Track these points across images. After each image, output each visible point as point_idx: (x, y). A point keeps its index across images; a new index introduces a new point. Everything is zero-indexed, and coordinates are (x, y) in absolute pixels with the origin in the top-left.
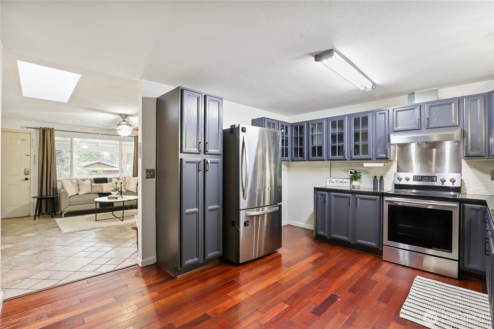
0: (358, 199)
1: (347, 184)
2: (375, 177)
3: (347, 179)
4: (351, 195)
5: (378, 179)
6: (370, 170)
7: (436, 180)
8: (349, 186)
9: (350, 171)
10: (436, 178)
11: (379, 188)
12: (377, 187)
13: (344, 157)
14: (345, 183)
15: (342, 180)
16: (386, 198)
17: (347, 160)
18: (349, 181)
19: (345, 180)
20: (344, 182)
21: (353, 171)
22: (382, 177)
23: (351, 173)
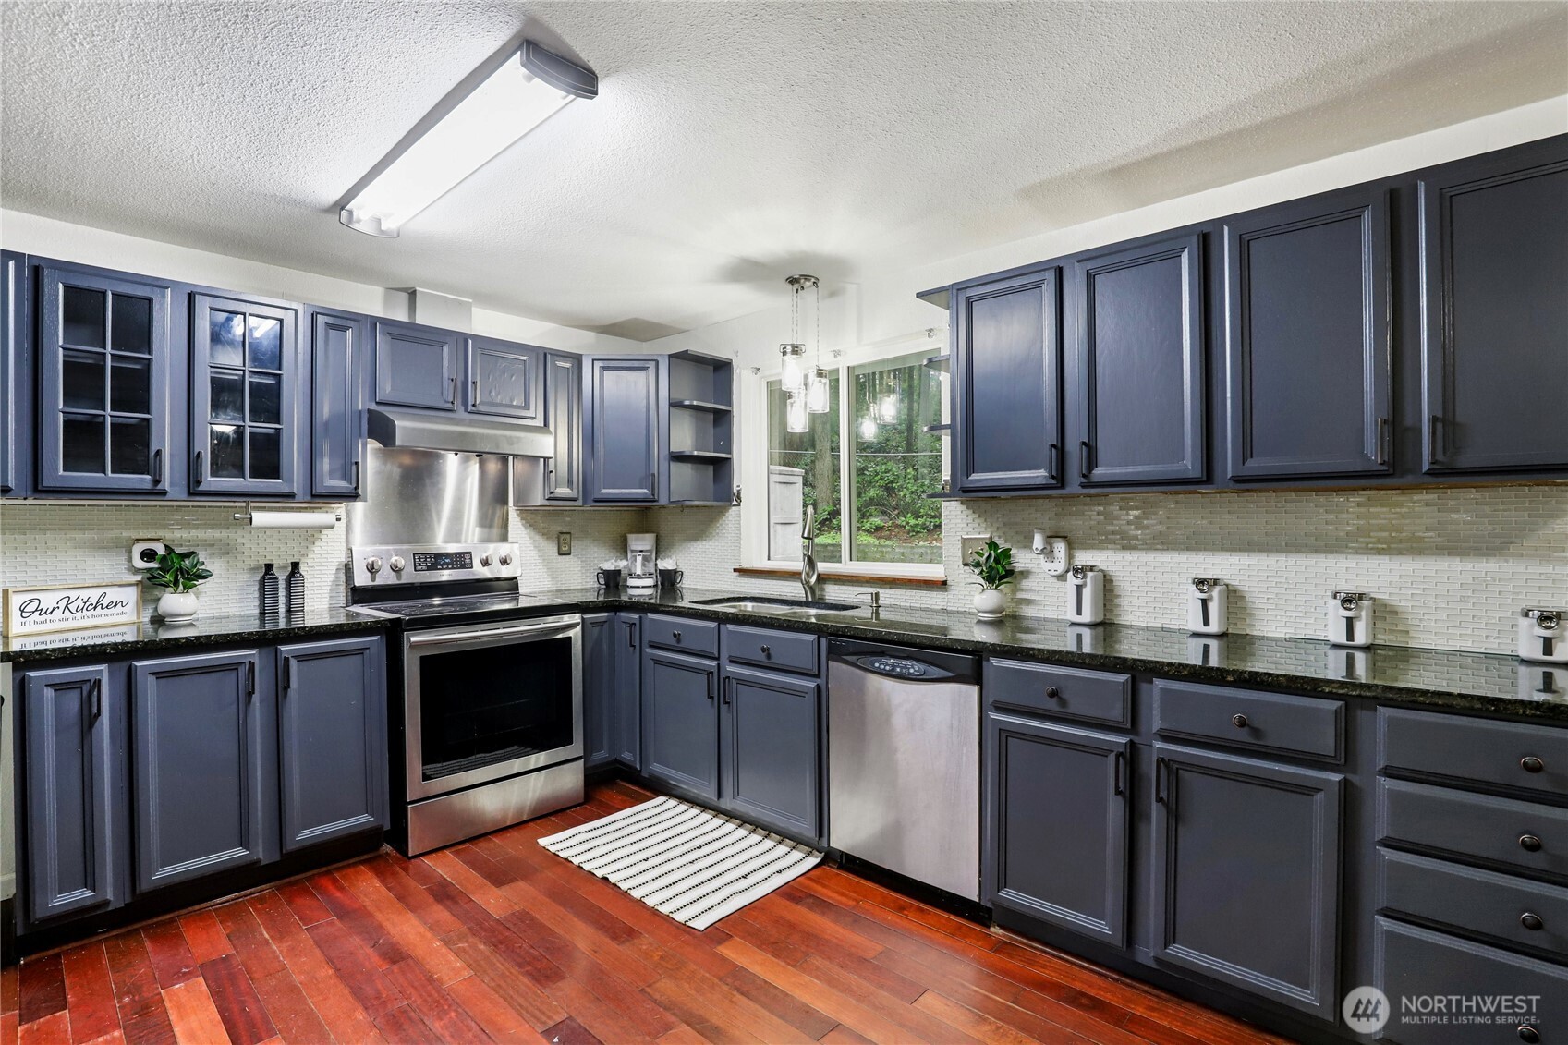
0: (293, 663)
1: (123, 613)
2: (269, 567)
3: (120, 586)
4: (253, 651)
5: (282, 576)
6: (240, 541)
7: (472, 563)
8: (134, 618)
9: (138, 549)
10: (471, 559)
11: (282, 609)
12: (276, 604)
13: (157, 482)
14: (113, 610)
15: (94, 595)
16: (413, 635)
17: (167, 497)
18: (131, 595)
19: (113, 595)
20: (105, 603)
21: (161, 551)
22: (295, 565)
23: (148, 555)
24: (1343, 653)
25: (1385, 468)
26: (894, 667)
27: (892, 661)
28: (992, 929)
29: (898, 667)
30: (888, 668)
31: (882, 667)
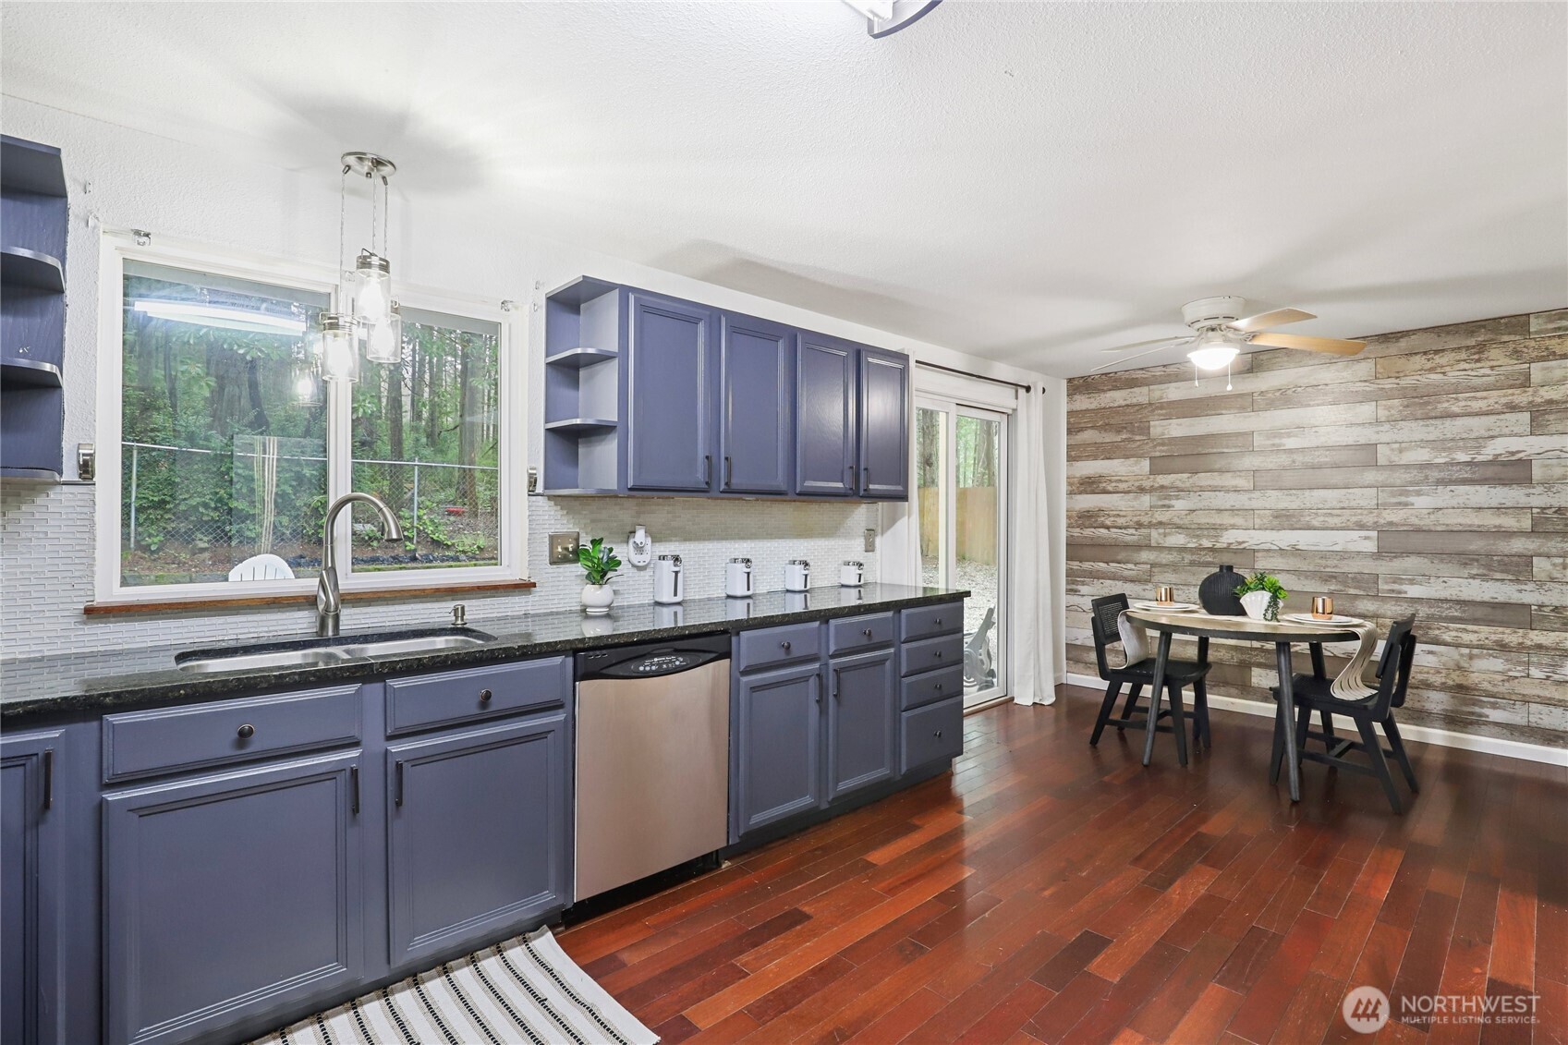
24: (803, 595)
25: (850, 492)
26: (659, 664)
27: (656, 660)
28: (724, 866)
29: (664, 663)
30: (654, 668)
31: (648, 668)
